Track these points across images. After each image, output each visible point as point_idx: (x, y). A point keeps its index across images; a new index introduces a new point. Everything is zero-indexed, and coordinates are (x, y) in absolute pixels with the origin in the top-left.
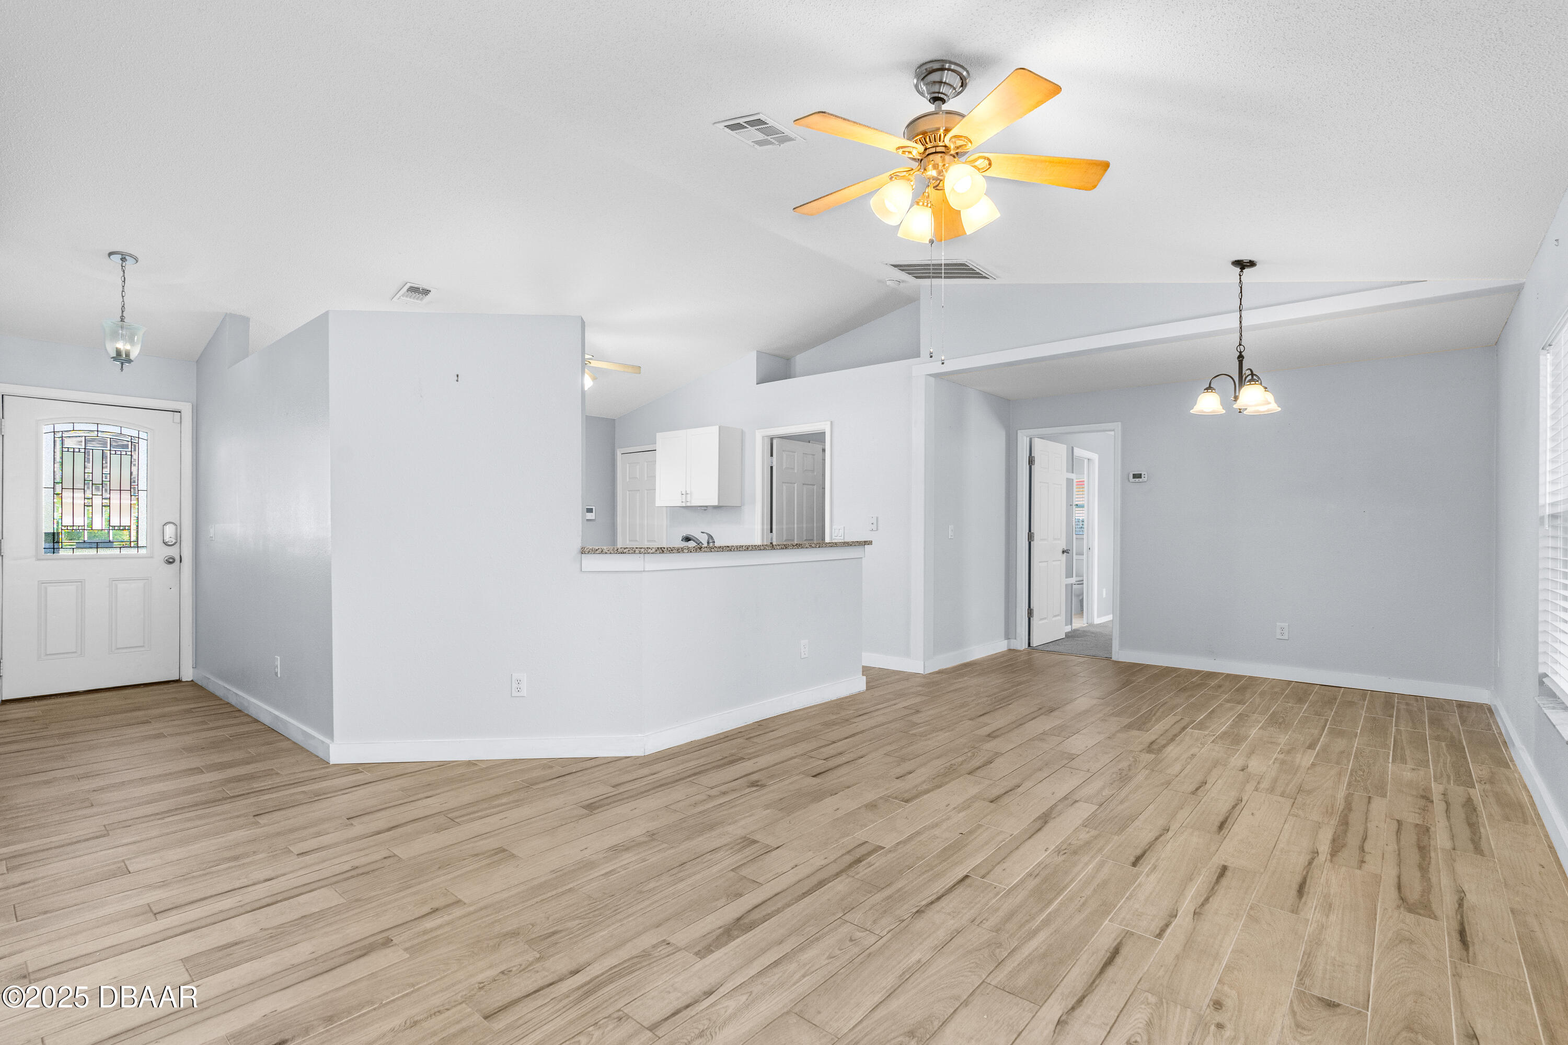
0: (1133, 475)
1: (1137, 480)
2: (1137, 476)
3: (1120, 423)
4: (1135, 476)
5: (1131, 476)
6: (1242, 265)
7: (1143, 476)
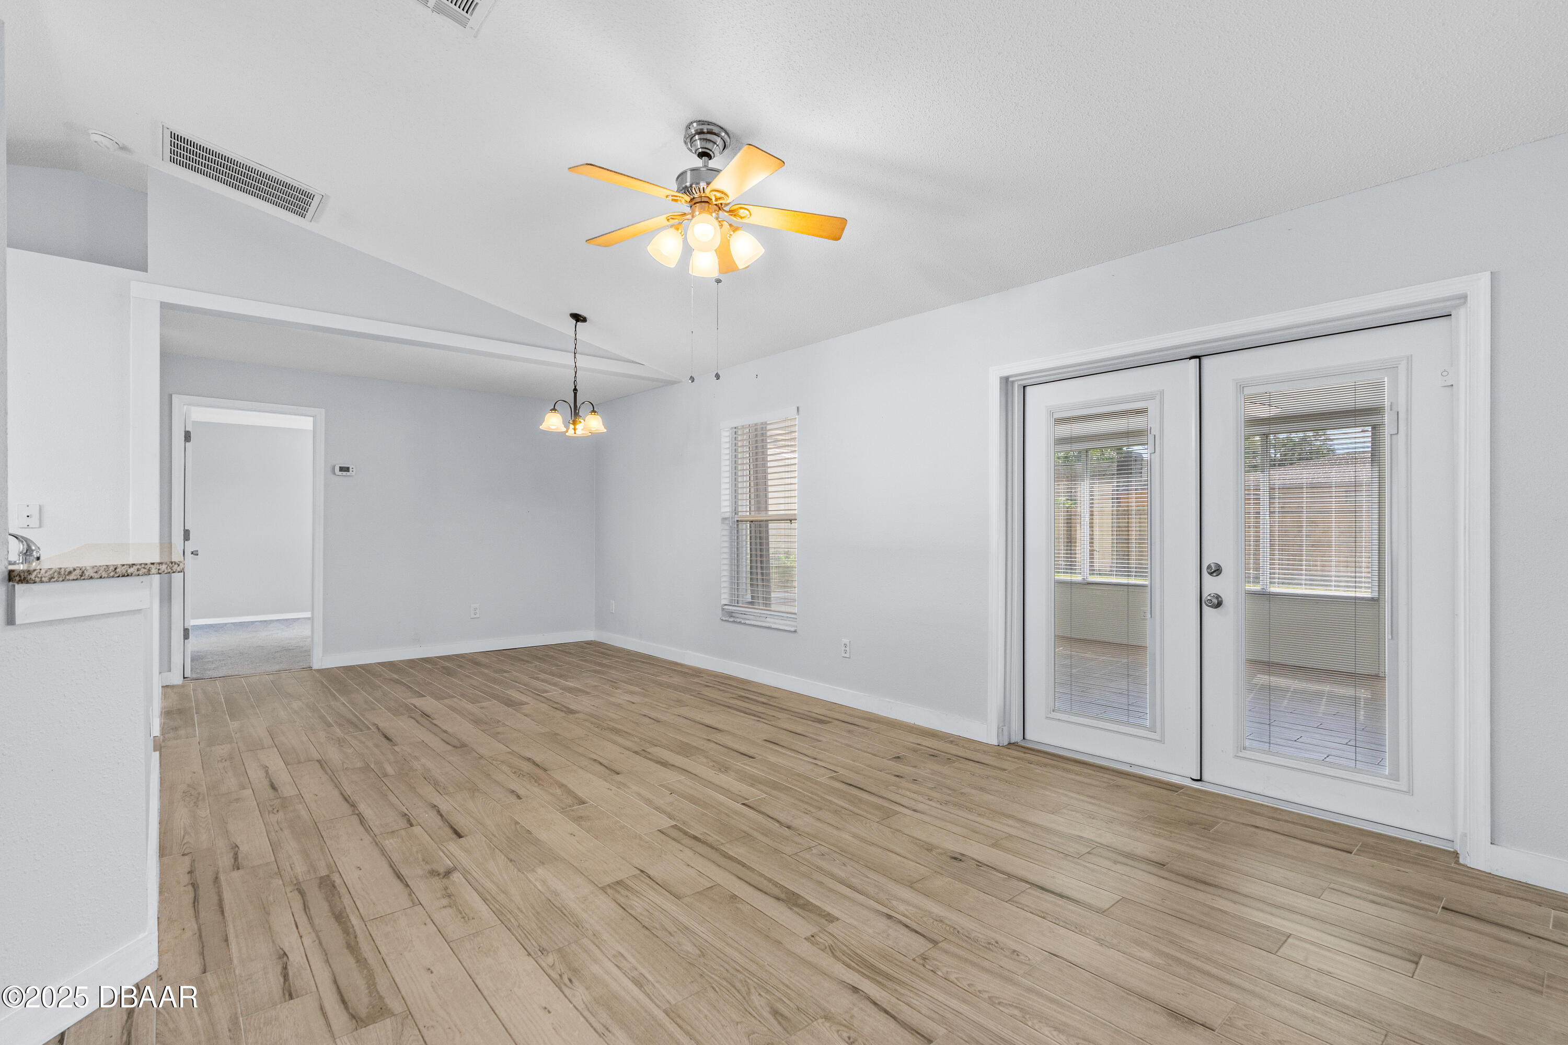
0: (340, 467)
1: (344, 473)
2: (344, 469)
3: (324, 410)
4: (342, 469)
5: (337, 469)
6: (578, 318)
7: (351, 470)
